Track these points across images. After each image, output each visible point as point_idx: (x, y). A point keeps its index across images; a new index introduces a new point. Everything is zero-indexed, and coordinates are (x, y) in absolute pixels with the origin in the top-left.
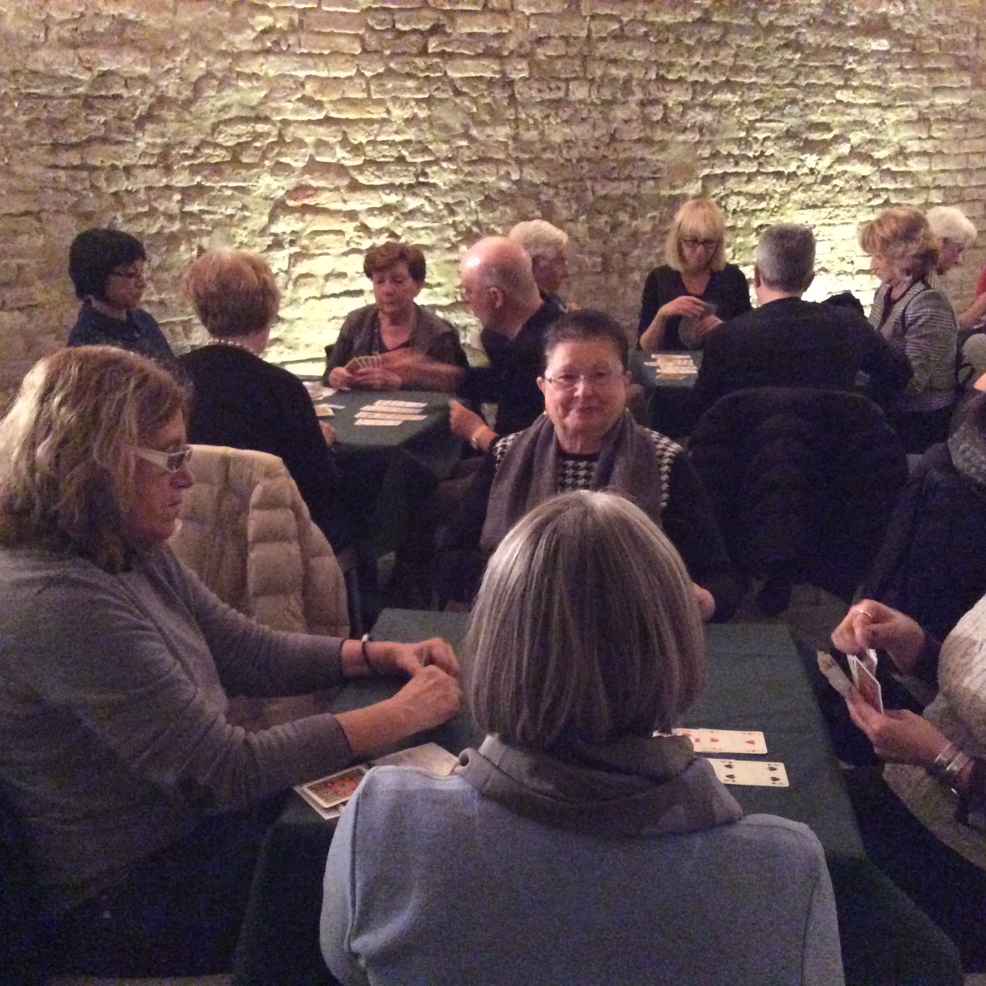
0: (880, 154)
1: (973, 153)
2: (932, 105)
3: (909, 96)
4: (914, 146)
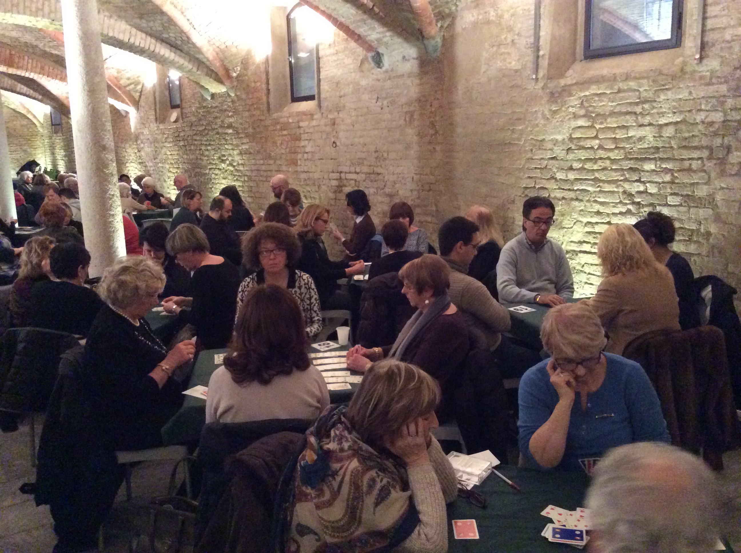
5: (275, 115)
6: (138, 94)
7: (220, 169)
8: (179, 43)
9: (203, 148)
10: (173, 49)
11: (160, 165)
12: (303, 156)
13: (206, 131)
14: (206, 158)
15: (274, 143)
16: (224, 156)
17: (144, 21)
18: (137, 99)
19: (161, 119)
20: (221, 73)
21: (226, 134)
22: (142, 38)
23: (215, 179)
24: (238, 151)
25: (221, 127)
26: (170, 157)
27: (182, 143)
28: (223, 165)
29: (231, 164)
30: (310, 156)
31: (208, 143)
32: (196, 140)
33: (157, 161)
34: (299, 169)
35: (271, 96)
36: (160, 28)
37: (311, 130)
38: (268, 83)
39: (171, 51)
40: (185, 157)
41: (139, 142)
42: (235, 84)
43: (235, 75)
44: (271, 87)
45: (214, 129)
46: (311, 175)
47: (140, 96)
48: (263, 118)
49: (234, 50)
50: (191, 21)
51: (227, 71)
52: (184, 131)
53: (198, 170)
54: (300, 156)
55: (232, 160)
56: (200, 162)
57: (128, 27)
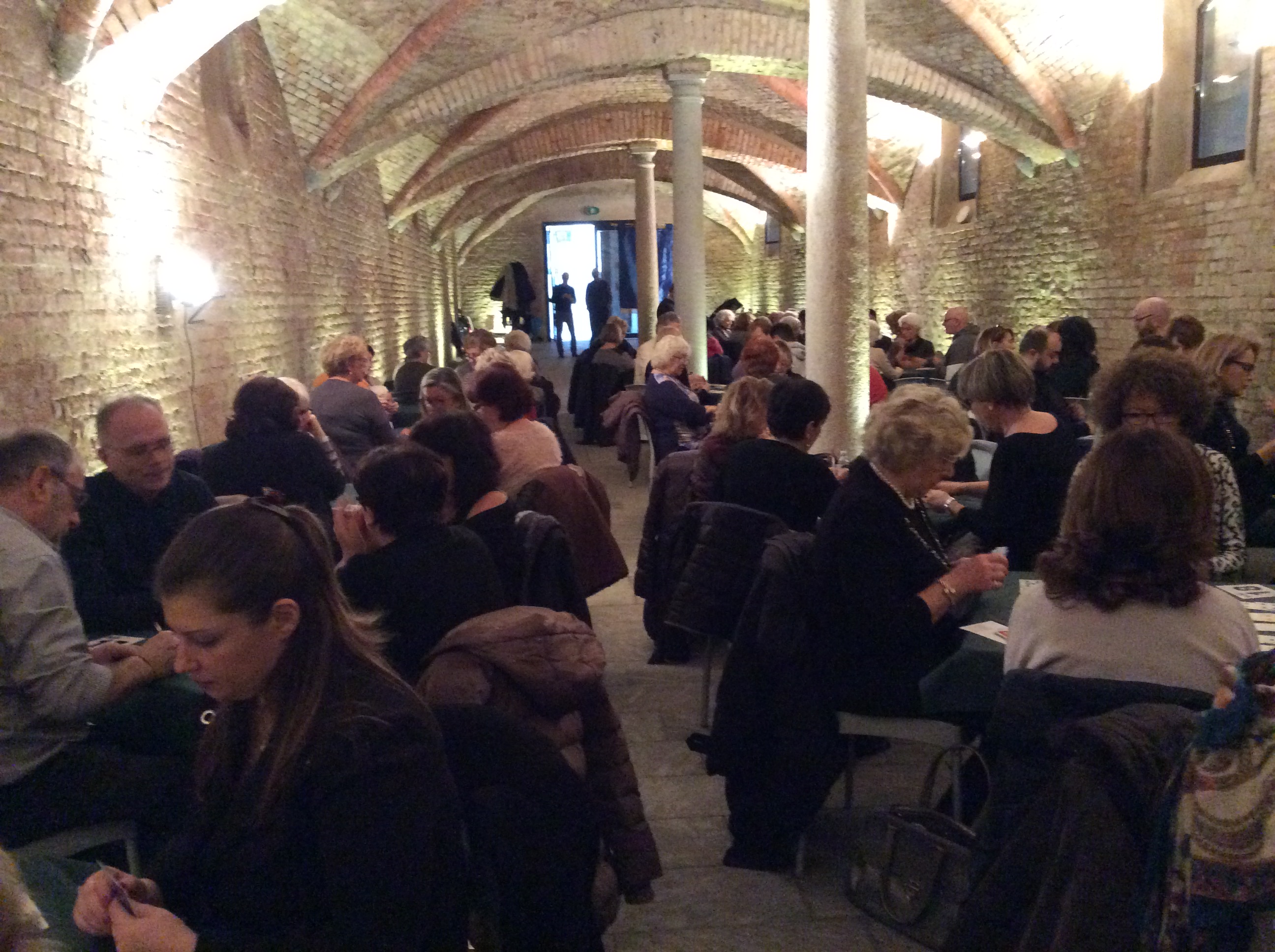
0: (1066, 289)
1: (1099, 288)
2: (1084, 260)
3: (1074, 255)
4: (1077, 285)
5: (1156, 194)
6: (907, 180)
7: (1035, 300)
8: (987, 79)
9: (1010, 263)
10: (977, 92)
11: (930, 298)
12: (1208, 267)
13: (1019, 235)
14: (1013, 281)
15: (1150, 245)
16: (1047, 275)
17: (931, 48)
18: (903, 187)
19: (941, 218)
20: (1058, 126)
21: (1056, 235)
22: (925, 77)
23: (1026, 317)
24: (1074, 266)
25: (1047, 224)
26: (949, 283)
27: (972, 259)
28: (1043, 291)
29: (1059, 290)
30: (1222, 266)
31: (1018, 255)
32: (998, 251)
33: (926, 291)
34: (1197, 292)
35: (1151, 159)
36: (959, 57)
37: (1230, 216)
38: (1147, 137)
39: (972, 95)
40: (975, 281)
41: (899, 261)
42: (1083, 144)
43: (1083, 128)
44: (1153, 143)
45: (1032, 229)
46: (1222, 303)
47: (909, 185)
48: (1130, 200)
49: (1086, 83)
50: (1012, 38)
51: (1070, 123)
52: (978, 236)
53: (997, 303)
54: (1200, 268)
55: (1063, 282)
56: (1000, 288)
57: (904, 60)
